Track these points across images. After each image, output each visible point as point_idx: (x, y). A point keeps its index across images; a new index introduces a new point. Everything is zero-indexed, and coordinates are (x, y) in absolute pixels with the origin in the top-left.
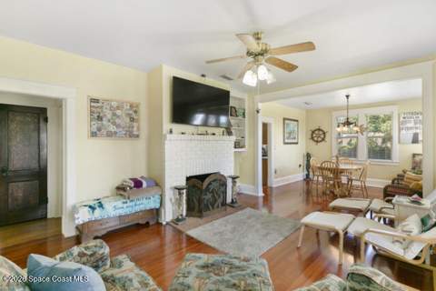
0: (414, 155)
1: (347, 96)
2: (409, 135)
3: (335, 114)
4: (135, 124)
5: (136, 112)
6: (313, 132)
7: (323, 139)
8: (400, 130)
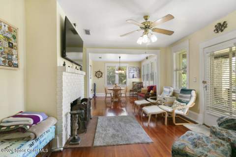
0: (133, 82)
1: (120, 57)
2: (131, 75)
3: (106, 65)
4: (14, 51)
5: (14, 37)
6: (96, 72)
7: (101, 76)
8: (129, 73)
